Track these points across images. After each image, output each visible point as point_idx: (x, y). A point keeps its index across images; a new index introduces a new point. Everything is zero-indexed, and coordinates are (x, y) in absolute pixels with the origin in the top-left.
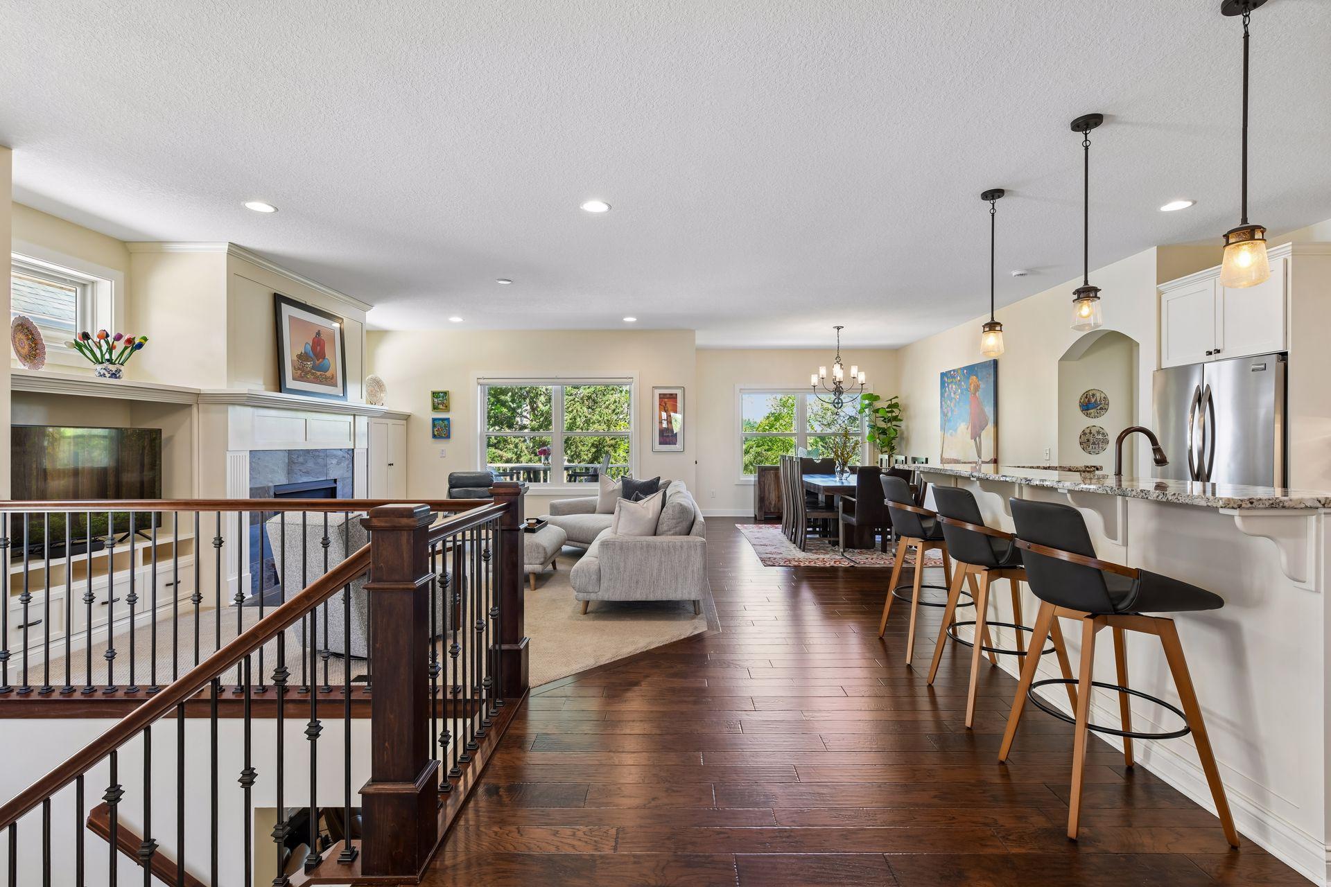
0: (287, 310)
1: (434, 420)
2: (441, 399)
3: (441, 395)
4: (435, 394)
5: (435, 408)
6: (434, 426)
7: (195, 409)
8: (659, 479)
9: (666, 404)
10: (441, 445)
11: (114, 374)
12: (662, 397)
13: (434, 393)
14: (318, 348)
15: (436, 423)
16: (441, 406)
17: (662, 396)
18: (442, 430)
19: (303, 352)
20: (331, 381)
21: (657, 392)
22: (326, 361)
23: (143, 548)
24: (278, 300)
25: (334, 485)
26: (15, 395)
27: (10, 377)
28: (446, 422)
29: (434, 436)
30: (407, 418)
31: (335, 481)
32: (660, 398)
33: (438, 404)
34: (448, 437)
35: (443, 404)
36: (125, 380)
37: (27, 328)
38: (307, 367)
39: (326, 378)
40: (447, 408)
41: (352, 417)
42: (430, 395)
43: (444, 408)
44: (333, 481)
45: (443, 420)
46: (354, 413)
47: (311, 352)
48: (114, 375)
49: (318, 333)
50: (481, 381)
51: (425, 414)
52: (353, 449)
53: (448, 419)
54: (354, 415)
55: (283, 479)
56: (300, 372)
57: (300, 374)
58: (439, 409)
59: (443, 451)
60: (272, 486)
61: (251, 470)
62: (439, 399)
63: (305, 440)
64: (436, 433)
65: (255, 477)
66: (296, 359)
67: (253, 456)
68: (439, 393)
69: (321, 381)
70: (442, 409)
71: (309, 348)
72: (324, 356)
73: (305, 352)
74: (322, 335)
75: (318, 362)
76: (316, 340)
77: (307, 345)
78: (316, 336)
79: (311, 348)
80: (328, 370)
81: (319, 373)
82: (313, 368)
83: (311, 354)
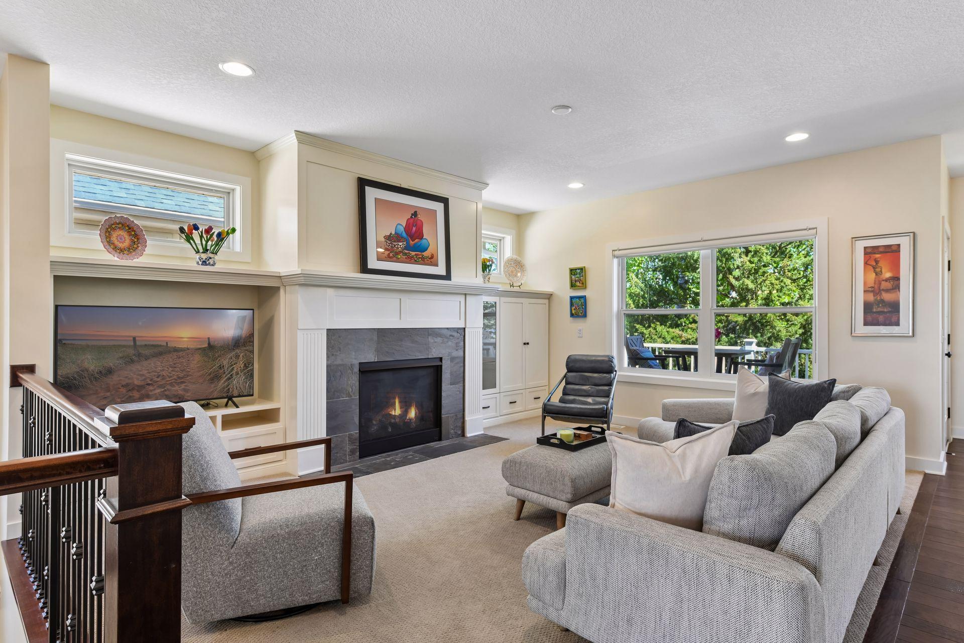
0: (372, 194)
1: (572, 298)
2: (578, 276)
3: (578, 271)
4: (573, 271)
5: (573, 286)
6: (572, 304)
7: (282, 291)
8: (833, 382)
9: (877, 262)
10: (579, 324)
11: (204, 261)
12: (869, 252)
13: (571, 270)
14: (414, 229)
15: (574, 301)
16: (578, 284)
17: (869, 250)
18: (579, 308)
19: (393, 233)
20: (432, 261)
21: (860, 246)
22: (423, 241)
23: (222, 415)
24: (363, 183)
25: (439, 363)
26: (57, 279)
27: (49, 263)
28: (582, 300)
29: (572, 315)
30: (549, 297)
31: (441, 359)
32: (866, 253)
33: (576, 281)
34: (585, 315)
35: (580, 281)
36: (219, 267)
37: (128, 226)
38: (398, 248)
39: (423, 258)
40: (584, 286)
41: (464, 296)
42: (568, 272)
43: (581, 285)
44: (439, 359)
45: (579, 297)
46: (466, 293)
47: (404, 232)
48: (204, 263)
49: (415, 214)
50: (616, 253)
51: (564, 292)
52: (465, 328)
53: (584, 297)
54: (465, 295)
55: (370, 356)
56: (389, 252)
57: (389, 254)
58: (576, 286)
59: (580, 330)
60: (356, 362)
61: (329, 347)
62: (576, 276)
63: (399, 319)
64: (573, 312)
65: (334, 354)
66: (383, 240)
67: (332, 334)
68: (576, 269)
69: (416, 261)
70: (579, 286)
71: (401, 229)
72: (421, 236)
73: (396, 233)
74: (419, 216)
75: (413, 242)
76: (412, 221)
77: (399, 226)
78: (411, 217)
79: (405, 229)
80: (426, 249)
81: (413, 253)
82: (406, 248)
83: (404, 234)
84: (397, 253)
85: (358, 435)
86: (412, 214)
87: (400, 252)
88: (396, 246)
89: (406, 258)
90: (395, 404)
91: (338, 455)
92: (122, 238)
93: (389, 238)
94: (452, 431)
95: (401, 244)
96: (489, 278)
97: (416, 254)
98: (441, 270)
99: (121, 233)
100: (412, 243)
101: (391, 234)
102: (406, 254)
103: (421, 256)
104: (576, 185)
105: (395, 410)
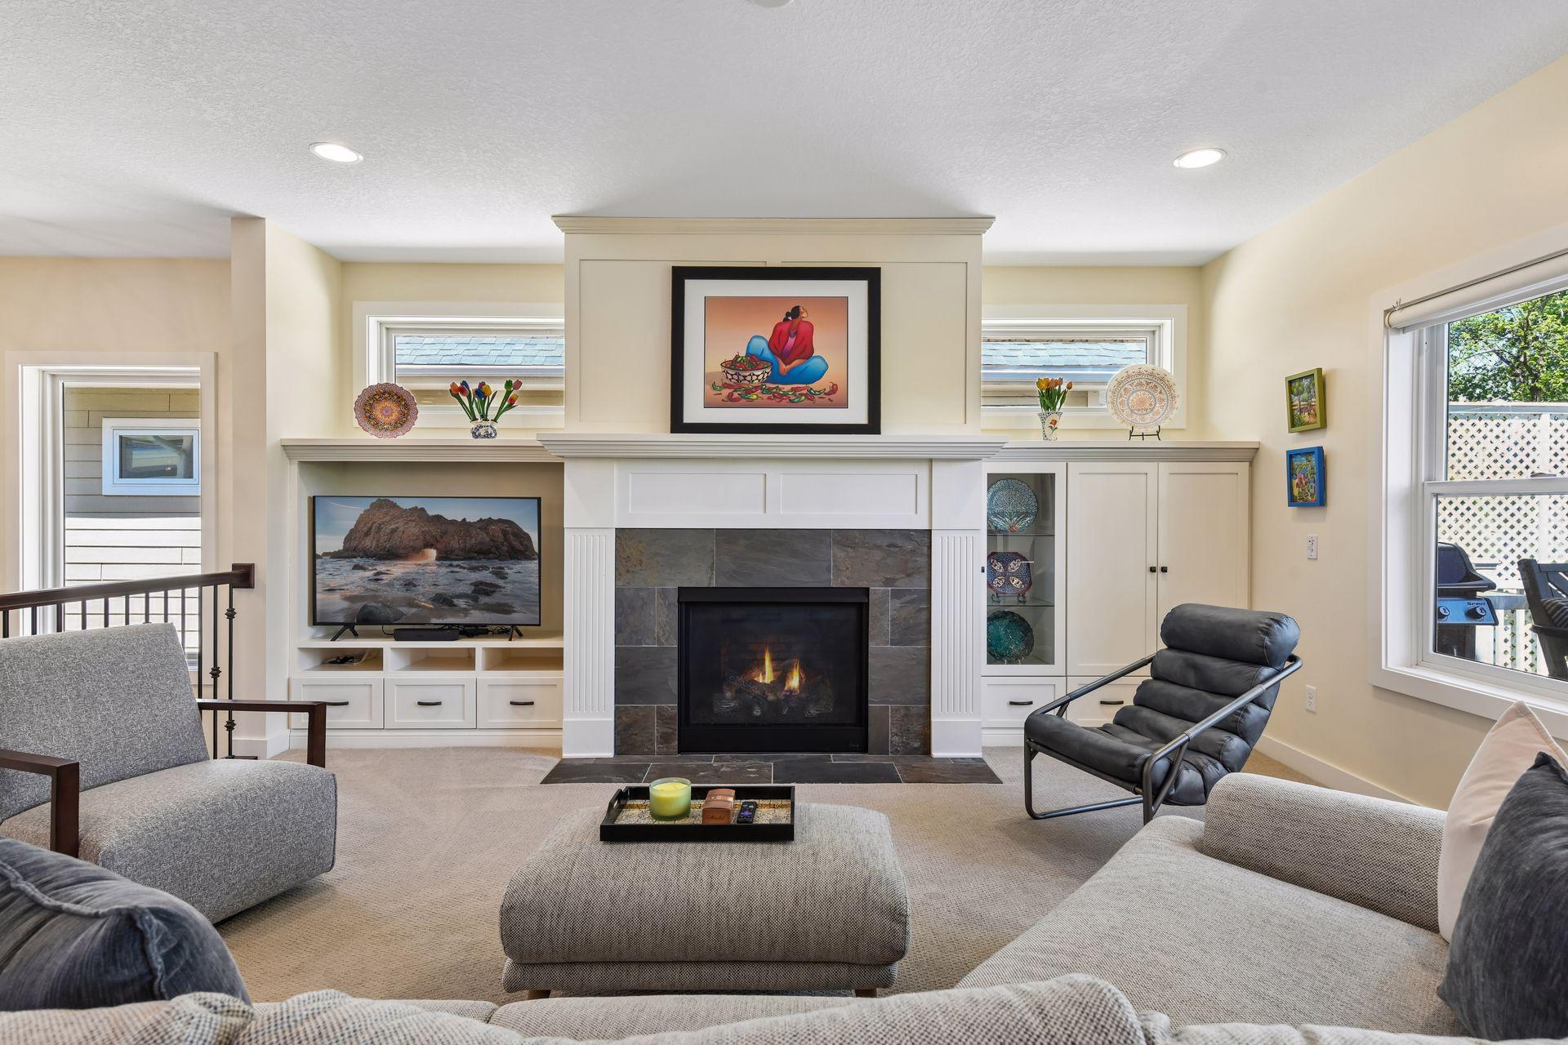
0: (699, 291)
1: (1291, 456)
2: (1305, 395)
3: (1309, 381)
4: (1293, 384)
5: (1294, 423)
6: (1291, 472)
10: (1310, 524)
13: (1290, 381)
14: (791, 341)
15: (1294, 463)
16: (1306, 417)
18: (1308, 482)
19: (743, 354)
20: (835, 397)
22: (813, 363)
23: (483, 649)
24: (682, 276)
25: (862, 599)
28: (1316, 460)
29: (1292, 501)
30: (1251, 455)
31: (865, 591)
33: (1301, 411)
34: (1322, 501)
35: (1312, 408)
37: (396, 395)
38: (751, 381)
39: (810, 396)
40: (1321, 422)
41: (924, 465)
42: (1283, 387)
43: (1314, 419)
44: (860, 591)
45: (1307, 453)
46: (933, 457)
47: (767, 350)
48: (487, 434)
51: (1280, 440)
52: (929, 531)
53: (1321, 451)
54: (931, 461)
55: (701, 577)
56: (731, 391)
57: (730, 395)
58: (1302, 424)
59: (1311, 541)
60: (673, 586)
61: (621, 559)
62: (1302, 397)
63: (762, 510)
64: (1296, 492)
65: (631, 569)
66: (720, 369)
67: (624, 536)
68: (1301, 379)
69: (791, 401)
70: (1308, 423)
71: (761, 346)
72: (806, 351)
73: (748, 354)
74: (804, 315)
75: (788, 367)
76: (786, 327)
77: (756, 341)
78: (786, 320)
79: (770, 344)
80: (818, 376)
81: (787, 388)
82: (770, 380)
83: (768, 354)
84: (749, 391)
85: (676, 711)
86: (788, 314)
87: (756, 388)
88: (749, 378)
89: (769, 398)
90: (764, 664)
91: (639, 739)
92: (387, 411)
93: (733, 365)
94: (896, 739)
95: (757, 373)
96: (1054, 422)
97: (792, 389)
98: (857, 413)
99: (388, 404)
100: (784, 367)
101: (737, 357)
102: (770, 389)
103: (805, 392)
104: (1201, 158)
105: (764, 674)
